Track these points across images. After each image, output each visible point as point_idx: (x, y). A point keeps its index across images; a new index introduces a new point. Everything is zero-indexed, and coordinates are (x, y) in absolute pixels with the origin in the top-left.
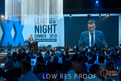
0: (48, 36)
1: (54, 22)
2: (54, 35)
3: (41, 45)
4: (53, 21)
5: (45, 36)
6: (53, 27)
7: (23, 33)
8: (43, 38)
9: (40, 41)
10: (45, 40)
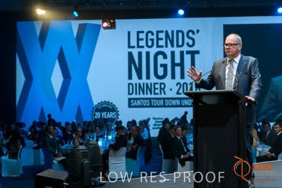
0: (171, 87)
1: (191, 43)
4: (187, 40)
5: (162, 89)
6: (187, 58)
7: (90, 79)
8: (155, 94)
9: (146, 107)
10: (161, 102)
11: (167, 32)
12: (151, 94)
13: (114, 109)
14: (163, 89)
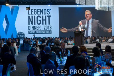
0: (42, 27)
2: (49, 26)
4: (47, 12)
5: (39, 28)
6: (47, 18)
7: (16, 24)
8: (37, 29)
9: (34, 33)
10: (39, 32)
11: (41, 9)
13: (24, 34)
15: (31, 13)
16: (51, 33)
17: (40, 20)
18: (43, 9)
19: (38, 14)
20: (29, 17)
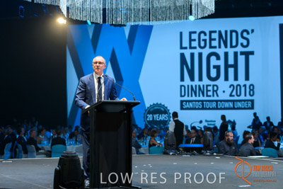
0: (224, 89)
1: (245, 43)
2: (245, 86)
3: (201, 122)
4: (241, 40)
6: (241, 59)
8: (207, 96)
9: (199, 109)
10: (214, 105)
11: (220, 32)
12: (203, 96)
13: (166, 111)
14: (216, 91)
15: (188, 46)
16: (252, 108)
17: (217, 68)
18: (226, 32)
19: (211, 47)
20: (182, 56)
